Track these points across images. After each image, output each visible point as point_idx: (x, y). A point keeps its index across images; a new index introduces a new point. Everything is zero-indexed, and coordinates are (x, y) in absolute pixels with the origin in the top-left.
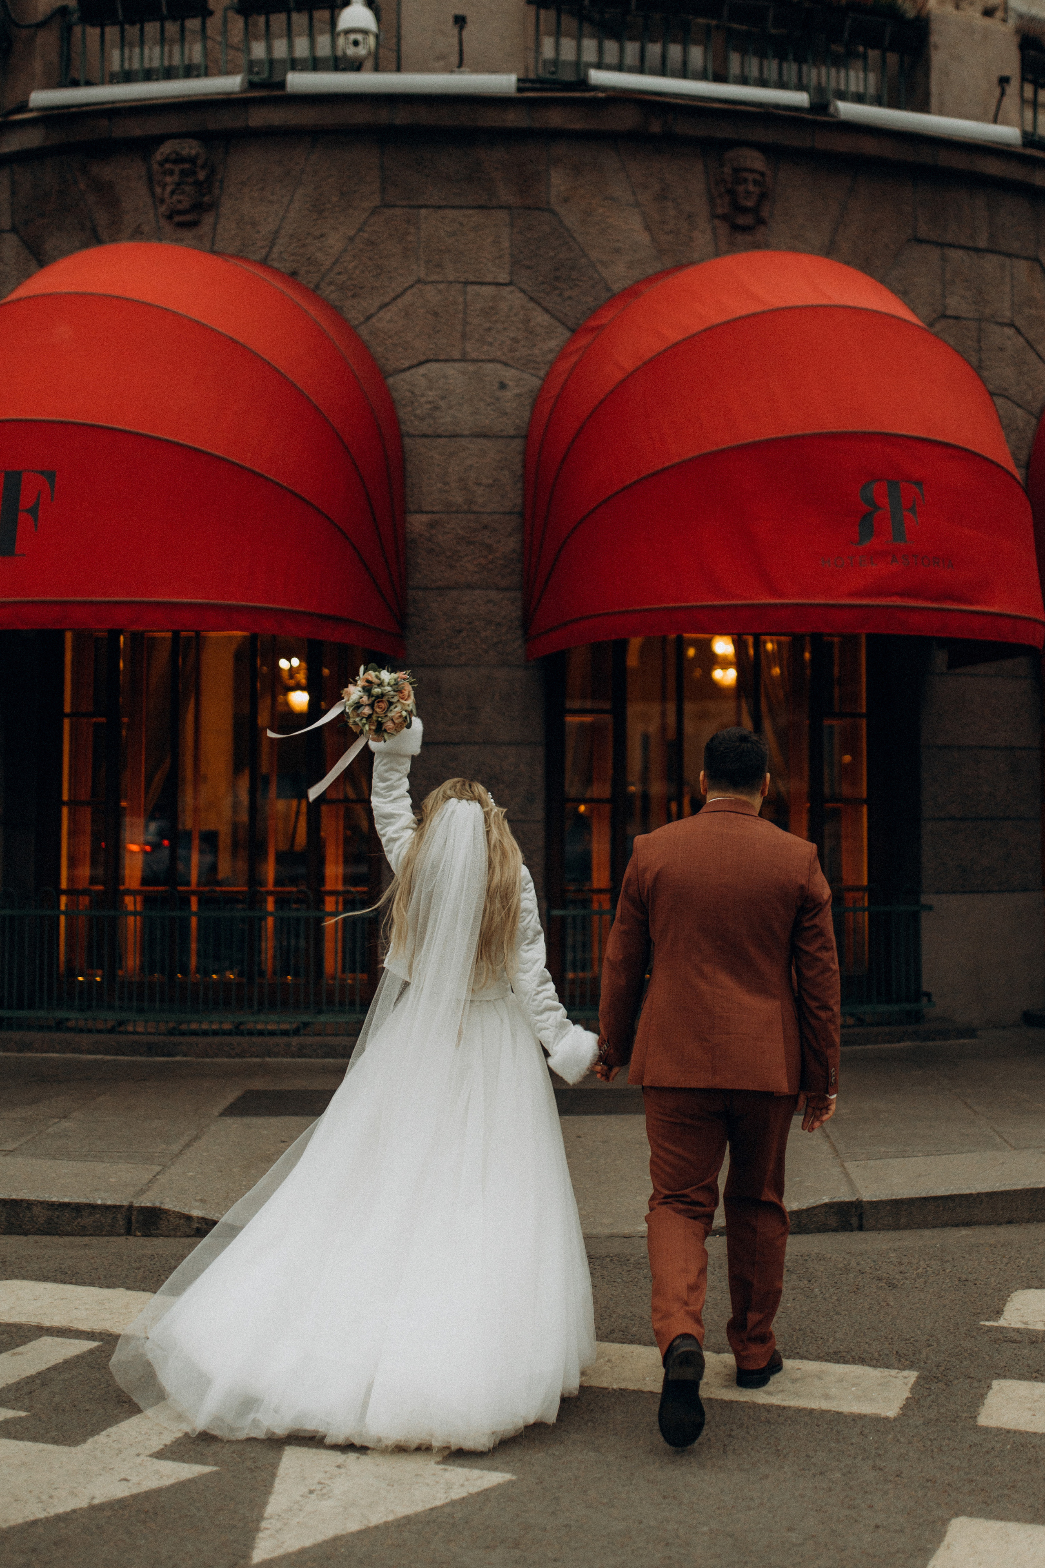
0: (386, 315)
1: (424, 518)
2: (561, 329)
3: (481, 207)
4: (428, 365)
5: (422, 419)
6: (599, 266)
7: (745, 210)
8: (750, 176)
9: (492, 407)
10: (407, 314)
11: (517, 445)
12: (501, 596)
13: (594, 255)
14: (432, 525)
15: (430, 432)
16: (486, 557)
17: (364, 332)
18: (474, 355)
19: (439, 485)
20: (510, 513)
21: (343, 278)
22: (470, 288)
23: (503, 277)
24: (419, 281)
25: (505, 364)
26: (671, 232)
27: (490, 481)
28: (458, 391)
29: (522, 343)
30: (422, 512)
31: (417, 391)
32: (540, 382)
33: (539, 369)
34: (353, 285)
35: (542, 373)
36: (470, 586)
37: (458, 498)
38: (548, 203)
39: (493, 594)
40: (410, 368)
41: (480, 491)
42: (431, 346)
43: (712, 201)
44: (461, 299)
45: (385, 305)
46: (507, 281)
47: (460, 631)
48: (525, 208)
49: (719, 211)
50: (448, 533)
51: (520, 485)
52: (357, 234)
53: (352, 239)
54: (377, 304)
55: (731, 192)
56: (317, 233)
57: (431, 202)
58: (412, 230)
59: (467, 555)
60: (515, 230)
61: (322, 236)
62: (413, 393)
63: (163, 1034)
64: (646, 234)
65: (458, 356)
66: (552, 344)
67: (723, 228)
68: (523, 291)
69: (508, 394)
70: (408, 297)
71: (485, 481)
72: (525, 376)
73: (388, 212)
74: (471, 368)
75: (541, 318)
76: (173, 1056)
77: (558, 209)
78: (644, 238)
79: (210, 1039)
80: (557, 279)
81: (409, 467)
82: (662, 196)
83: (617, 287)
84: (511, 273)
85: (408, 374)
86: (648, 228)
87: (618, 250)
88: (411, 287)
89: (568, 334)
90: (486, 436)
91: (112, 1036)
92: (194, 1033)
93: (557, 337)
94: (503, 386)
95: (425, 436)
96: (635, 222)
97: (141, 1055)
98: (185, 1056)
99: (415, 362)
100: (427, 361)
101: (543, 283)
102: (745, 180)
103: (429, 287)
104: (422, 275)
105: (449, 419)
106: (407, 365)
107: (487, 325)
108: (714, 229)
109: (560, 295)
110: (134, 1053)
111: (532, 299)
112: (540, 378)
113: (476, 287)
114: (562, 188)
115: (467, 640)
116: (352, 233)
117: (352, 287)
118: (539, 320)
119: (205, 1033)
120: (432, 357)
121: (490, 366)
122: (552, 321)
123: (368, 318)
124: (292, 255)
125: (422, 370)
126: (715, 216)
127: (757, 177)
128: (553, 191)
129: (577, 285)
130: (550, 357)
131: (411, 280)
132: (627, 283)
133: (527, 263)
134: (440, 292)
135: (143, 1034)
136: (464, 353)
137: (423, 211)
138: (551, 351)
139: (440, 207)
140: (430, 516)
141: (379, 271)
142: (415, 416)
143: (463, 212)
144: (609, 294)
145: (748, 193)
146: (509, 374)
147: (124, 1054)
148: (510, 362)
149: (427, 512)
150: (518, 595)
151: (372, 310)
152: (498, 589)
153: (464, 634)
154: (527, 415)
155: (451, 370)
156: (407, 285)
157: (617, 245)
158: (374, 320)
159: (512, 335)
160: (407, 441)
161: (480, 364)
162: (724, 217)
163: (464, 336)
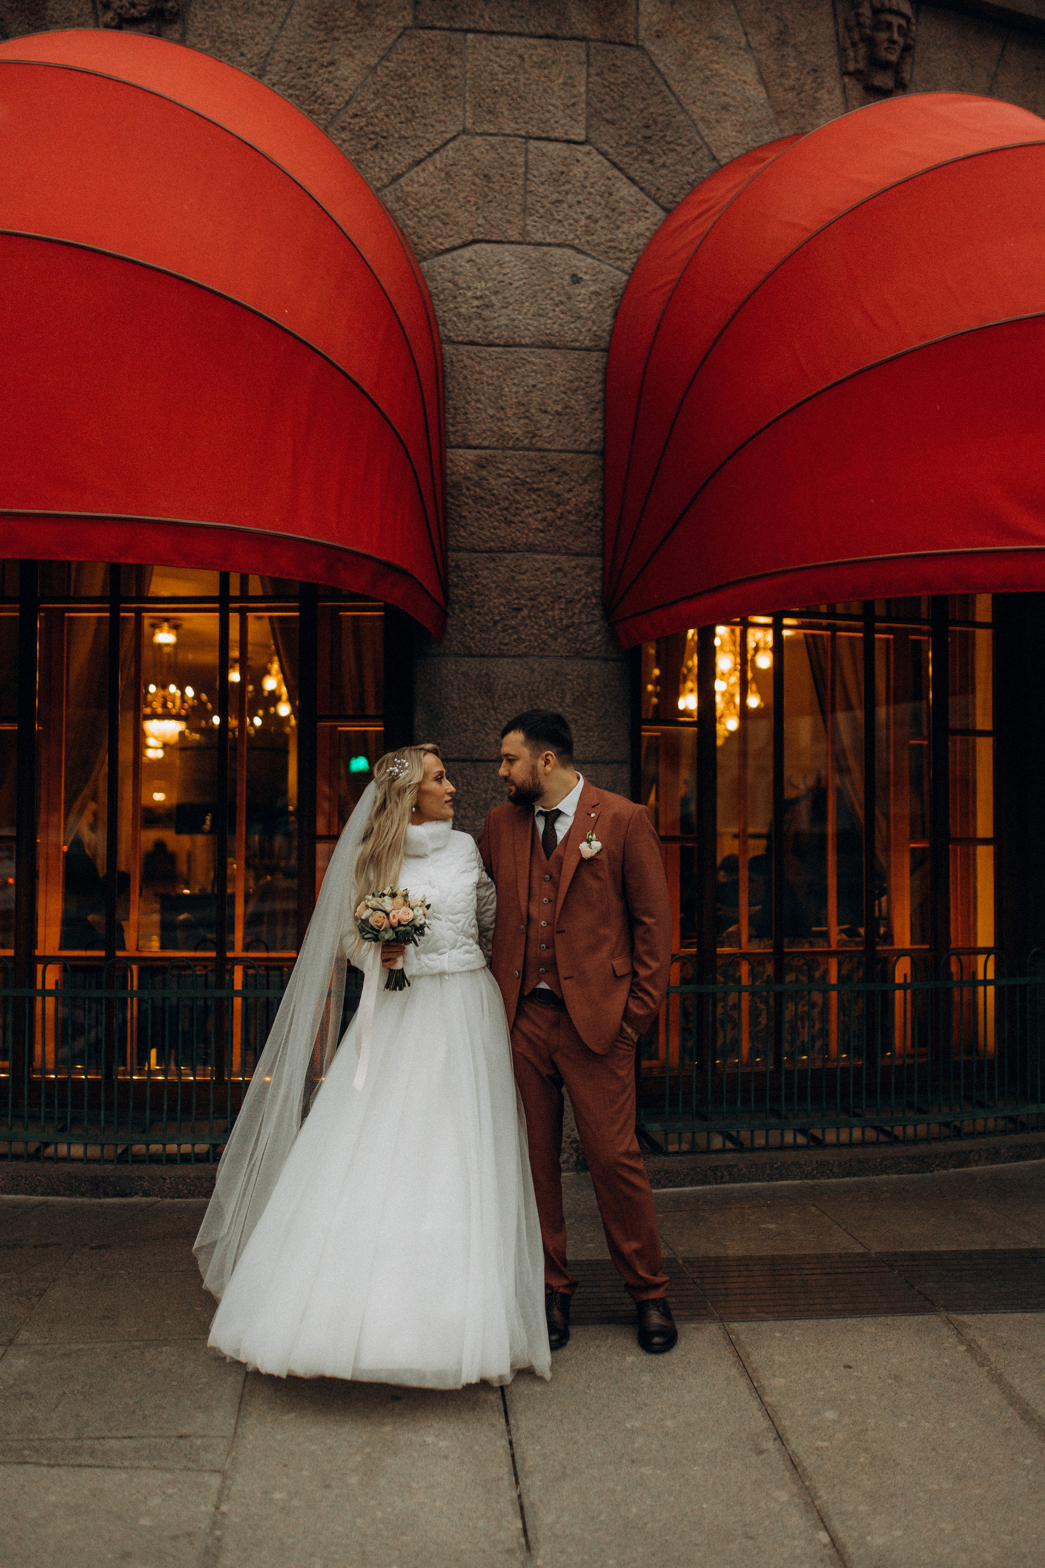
0: (420, 175)
1: (471, 454)
2: (652, 208)
3: (548, 36)
4: (476, 247)
5: (468, 319)
6: (701, 126)
7: (885, 66)
8: (896, 21)
9: (562, 307)
10: (448, 174)
11: (596, 359)
12: (573, 564)
13: (696, 111)
14: (480, 465)
15: (477, 337)
16: (553, 510)
17: (388, 196)
18: (538, 237)
19: (491, 412)
20: (585, 452)
21: (363, 122)
22: (533, 144)
23: (579, 133)
24: (465, 131)
25: (579, 251)
26: (793, 88)
27: (559, 408)
28: (516, 285)
29: (600, 223)
30: (470, 447)
31: (460, 281)
32: (625, 278)
33: (623, 260)
34: (373, 133)
35: (627, 265)
36: (531, 548)
37: (517, 429)
38: (636, 37)
39: (563, 561)
40: (454, 249)
41: (546, 420)
42: (481, 221)
43: (842, 51)
44: (521, 160)
45: (418, 163)
46: (582, 138)
47: (519, 610)
48: (605, 42)
49: (851, 66)
50: (503, 477)
51: (598, 415)
52: (379, 63)
53: (373, 69)
54: (409, 160)
55: (870, 42)
56: (325, 61)
57: (482, 25)
58: (456, 61)
59: (527, 507)
60: (592, 71)
61: (332, 63)
62: (455, 284)
63: (111, 1161)
64: (761, 88)
65: (517, 237)
66: (640, 227)
67: (855, 89)
68: (604, 154)
69: (582, 291)
70: (449, 152)
71: (553, 408)
72: (605, 267)
73: (425, 35)
74: (534, 253)
75: (626, 191)
76: (130, 1195)
77: (647, 45)
78: (758, 93)
79: (179, 1170)
80: (647, 138)
81: (451, 384)
82: (781, 40)
83: (724, 156)
84: (588, 127)
85: (448, 256)
86: (763, 81)
87: (725, 108)
88: (454, 138)
89: (661, 214)
90: (553, 347)
91: (36, 1164)
92: (155, 1159)
93: (647, 218)
94: (576, 280)
95: (472, 343)
96: (749, 71)
97: (82, 1195)
98: (146, 1195)
99: (459, 242)
100: (475, 241)
101: (628, 144)
102: (889, 26)
103: (478, 140)
104: (469, 125)
105: (504, 321)
106: (447, 246)
107: (555, 196)
108: (844, 88)
109: (651, 162)
110: (72, 1192)
111: (615, 165)
112: (625, 272)
113: (542, 144)
114: (655, 18)
115: (528, 621)
116: (374, 61)
117: (372, 136)
118: (624, 192)
119: (171, 1159)
120: (481, 237)
121: (558, 251)
122: (641, 196)
123: (395, 179)
124: (290, 87)
125: (468, 253)
126: (845, 73)
127: (903, 22)
128: (643, 23)
129: (674, 150)
130: (640, 244)
131: (453, 130)
132: (738, 151)
133: (608, 116)
134: (493, 147)
135: (80, 1160)
136: (524, 232)
137: (470, 36)
138: (639, 236)
139: (492, 33)
140: (478, 452)
141: (409, 116)
142: (459, 315)
143: (523, 40)
144: (714, 165)
145: (892, 41)
146: (582, 263)
147: (57, 1194)
148: (586, 248)
149: (475, 448)
150: (598, 562)
151: (400, 168)
152: (568, 552)
153: (525, 612)
154: (607, 321)
155: (505, 253)
156: (448, 136)
157: (725, 99)
158: (402, 181)
159: (588, 212)
160: (447, 348)
161: (545, 249)
162: (857, 75)
163: (525, 210)
